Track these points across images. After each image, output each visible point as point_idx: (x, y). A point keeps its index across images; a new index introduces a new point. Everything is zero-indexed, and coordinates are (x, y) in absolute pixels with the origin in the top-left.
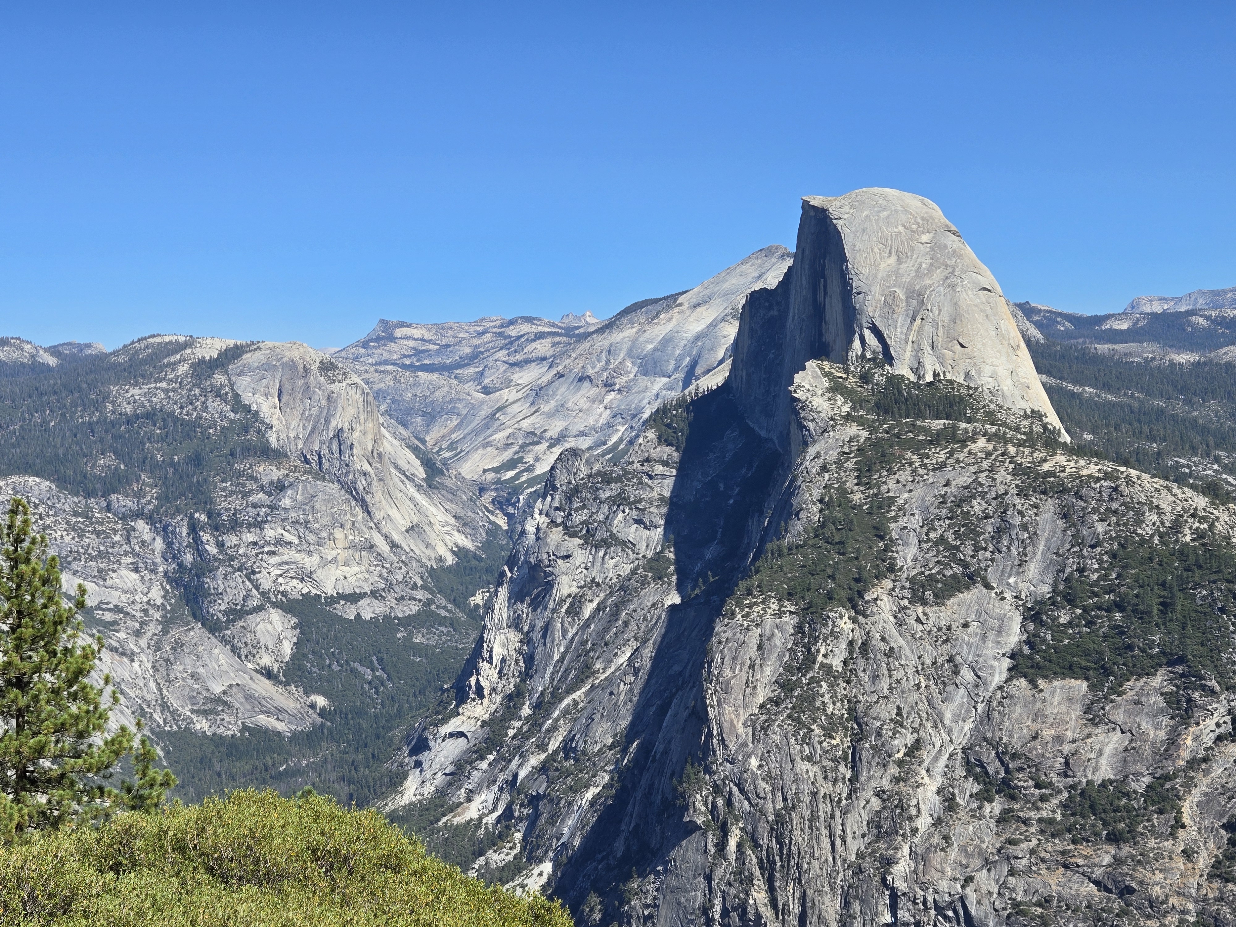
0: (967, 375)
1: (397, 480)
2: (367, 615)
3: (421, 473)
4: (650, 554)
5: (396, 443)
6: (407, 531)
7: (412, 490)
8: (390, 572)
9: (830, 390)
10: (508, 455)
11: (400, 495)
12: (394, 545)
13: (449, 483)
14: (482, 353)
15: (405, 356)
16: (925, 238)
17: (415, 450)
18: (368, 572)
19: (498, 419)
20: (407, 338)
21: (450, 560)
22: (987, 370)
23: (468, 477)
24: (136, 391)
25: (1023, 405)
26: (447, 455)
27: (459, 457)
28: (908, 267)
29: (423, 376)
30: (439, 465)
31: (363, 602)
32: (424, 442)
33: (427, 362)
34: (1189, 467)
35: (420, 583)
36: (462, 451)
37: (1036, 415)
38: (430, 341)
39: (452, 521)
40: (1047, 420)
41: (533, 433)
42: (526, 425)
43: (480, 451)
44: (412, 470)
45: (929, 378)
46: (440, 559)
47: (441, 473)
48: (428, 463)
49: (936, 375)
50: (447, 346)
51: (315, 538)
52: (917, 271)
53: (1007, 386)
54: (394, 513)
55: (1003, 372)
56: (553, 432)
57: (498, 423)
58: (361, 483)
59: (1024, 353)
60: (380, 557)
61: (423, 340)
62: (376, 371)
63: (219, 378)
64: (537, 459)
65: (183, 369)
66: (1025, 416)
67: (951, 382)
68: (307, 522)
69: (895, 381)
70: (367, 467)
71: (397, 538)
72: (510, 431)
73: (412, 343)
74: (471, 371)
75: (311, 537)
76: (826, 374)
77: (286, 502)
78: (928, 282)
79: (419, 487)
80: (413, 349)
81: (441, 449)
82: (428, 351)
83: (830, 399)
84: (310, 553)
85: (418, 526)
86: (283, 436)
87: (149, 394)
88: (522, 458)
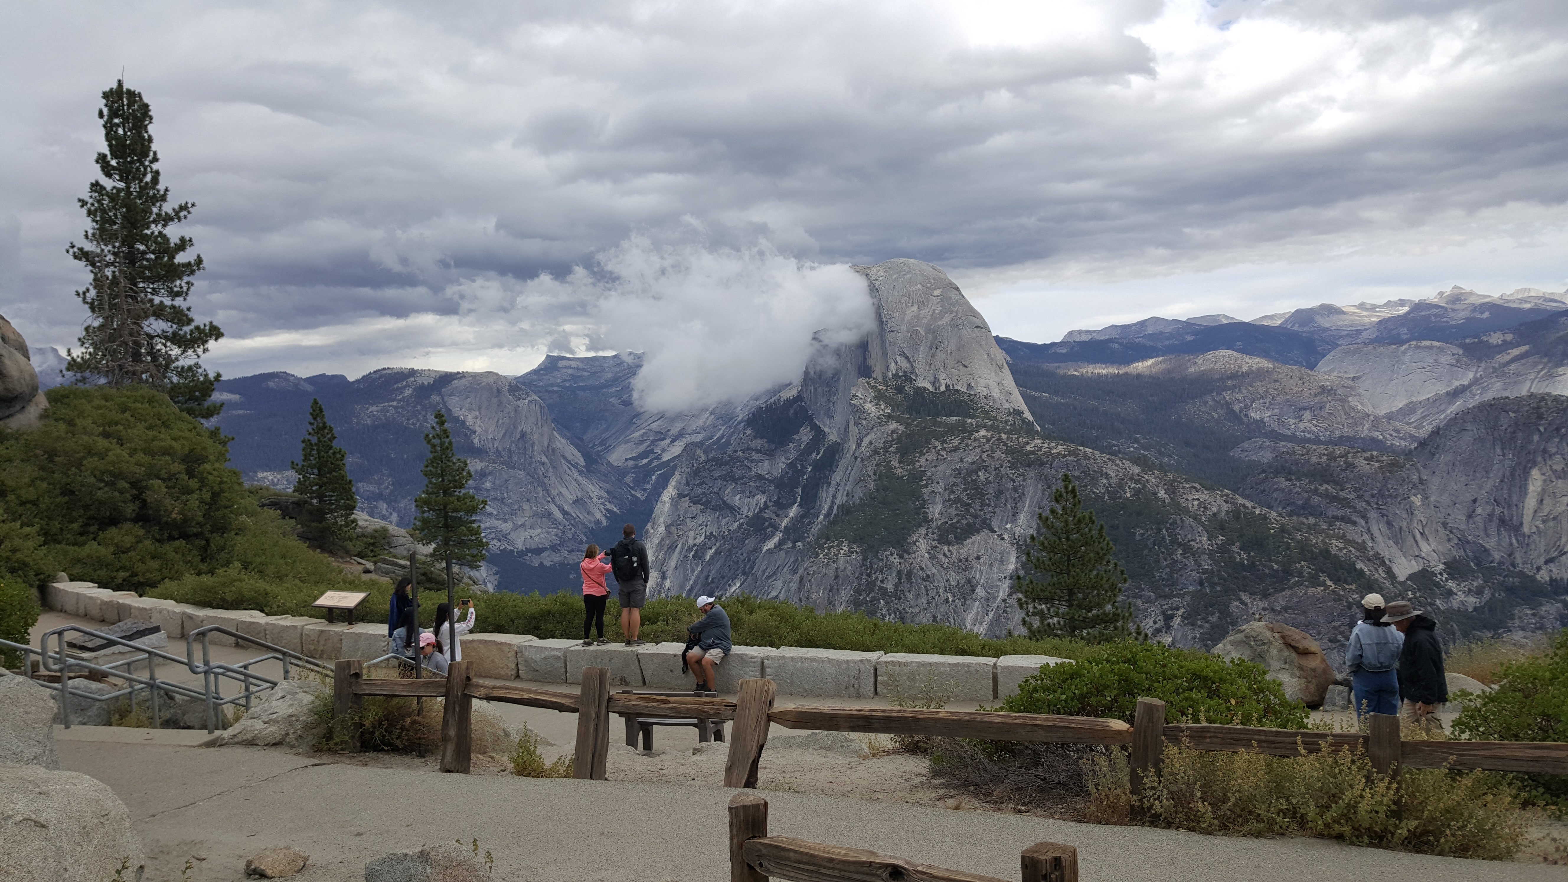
0: (969, 386)
1: (565, 467)
2: (547, 563)
3: (582, 462)
4: (751, 514)
5: (563, 441)
6: (574, 503)
7: (576, 475)
8: (563, 533)
9: (875, 398)
10: (642, 448)
11: (568, 478)
12: (565, 513)
13: (603, 468)
14: (621, 377)
15: (565, 380)
16: (937, 292)
17: (577, 446)
18: (548, 533)
19: (634, 423)
20: (569, 367)
21: (604, 522)
22: (982, 382)
23: (615, 464)
24: (373, 408)
25: (1007, 406)
26: (599, 449)
27: (608, 449)
28: (926, 312)
29: (580, 393)
30: (594, 457)
31: (544, 554)
32: (582, 440)
33: (581, 384)
34: (1118, 446)
35: (584, 539)
36: (610, 446)
37: (1018, 413)
38: (583, 370)
39: (606, 495)
40: (1024, 416)
41: (660, 432)
42: (654, 426)
43: (623, 446)
44: (576, 460)
45: (943, 388)
46: (598, 522)
47: (596, 462)
48: (586, 456)
49: (947, 386)
50: (596, 373)
51: (509, 510)
52: (932, 315)
53: (996, 393)
54: (564, 491)
55: (992, 384)
56: (674, 431)
57: (635, 426)
58: (541, 470)
59: (1006, 370)
60: (556, 523)
61: (578, 368)
62: (547, 391)
63: (435, 398)
64: (664, 450)
65: (408, 392)
66: (1010, 414)
67: (958, 391)
68: (503, 498)
69: (920, 391)
70: (544, 459)
71: (566, 507)
72: (643, 431)
73: (570, 371)
74: (614, 389)
75: (506, 509)
76: (872, 387)
77: (488, 485)
78: (940, 323)
79: (581, 472)
80: (572, 375)
81: (594, 445)
82: (582, 376)
83: (876, 405)
84: (505, 521)
85: (581, 499)
86: (483, 438)
87: (384, 410)
88: (653, 450)
